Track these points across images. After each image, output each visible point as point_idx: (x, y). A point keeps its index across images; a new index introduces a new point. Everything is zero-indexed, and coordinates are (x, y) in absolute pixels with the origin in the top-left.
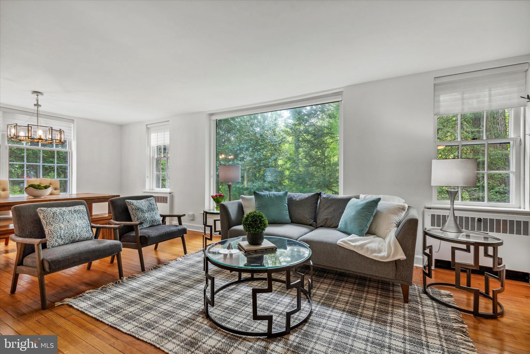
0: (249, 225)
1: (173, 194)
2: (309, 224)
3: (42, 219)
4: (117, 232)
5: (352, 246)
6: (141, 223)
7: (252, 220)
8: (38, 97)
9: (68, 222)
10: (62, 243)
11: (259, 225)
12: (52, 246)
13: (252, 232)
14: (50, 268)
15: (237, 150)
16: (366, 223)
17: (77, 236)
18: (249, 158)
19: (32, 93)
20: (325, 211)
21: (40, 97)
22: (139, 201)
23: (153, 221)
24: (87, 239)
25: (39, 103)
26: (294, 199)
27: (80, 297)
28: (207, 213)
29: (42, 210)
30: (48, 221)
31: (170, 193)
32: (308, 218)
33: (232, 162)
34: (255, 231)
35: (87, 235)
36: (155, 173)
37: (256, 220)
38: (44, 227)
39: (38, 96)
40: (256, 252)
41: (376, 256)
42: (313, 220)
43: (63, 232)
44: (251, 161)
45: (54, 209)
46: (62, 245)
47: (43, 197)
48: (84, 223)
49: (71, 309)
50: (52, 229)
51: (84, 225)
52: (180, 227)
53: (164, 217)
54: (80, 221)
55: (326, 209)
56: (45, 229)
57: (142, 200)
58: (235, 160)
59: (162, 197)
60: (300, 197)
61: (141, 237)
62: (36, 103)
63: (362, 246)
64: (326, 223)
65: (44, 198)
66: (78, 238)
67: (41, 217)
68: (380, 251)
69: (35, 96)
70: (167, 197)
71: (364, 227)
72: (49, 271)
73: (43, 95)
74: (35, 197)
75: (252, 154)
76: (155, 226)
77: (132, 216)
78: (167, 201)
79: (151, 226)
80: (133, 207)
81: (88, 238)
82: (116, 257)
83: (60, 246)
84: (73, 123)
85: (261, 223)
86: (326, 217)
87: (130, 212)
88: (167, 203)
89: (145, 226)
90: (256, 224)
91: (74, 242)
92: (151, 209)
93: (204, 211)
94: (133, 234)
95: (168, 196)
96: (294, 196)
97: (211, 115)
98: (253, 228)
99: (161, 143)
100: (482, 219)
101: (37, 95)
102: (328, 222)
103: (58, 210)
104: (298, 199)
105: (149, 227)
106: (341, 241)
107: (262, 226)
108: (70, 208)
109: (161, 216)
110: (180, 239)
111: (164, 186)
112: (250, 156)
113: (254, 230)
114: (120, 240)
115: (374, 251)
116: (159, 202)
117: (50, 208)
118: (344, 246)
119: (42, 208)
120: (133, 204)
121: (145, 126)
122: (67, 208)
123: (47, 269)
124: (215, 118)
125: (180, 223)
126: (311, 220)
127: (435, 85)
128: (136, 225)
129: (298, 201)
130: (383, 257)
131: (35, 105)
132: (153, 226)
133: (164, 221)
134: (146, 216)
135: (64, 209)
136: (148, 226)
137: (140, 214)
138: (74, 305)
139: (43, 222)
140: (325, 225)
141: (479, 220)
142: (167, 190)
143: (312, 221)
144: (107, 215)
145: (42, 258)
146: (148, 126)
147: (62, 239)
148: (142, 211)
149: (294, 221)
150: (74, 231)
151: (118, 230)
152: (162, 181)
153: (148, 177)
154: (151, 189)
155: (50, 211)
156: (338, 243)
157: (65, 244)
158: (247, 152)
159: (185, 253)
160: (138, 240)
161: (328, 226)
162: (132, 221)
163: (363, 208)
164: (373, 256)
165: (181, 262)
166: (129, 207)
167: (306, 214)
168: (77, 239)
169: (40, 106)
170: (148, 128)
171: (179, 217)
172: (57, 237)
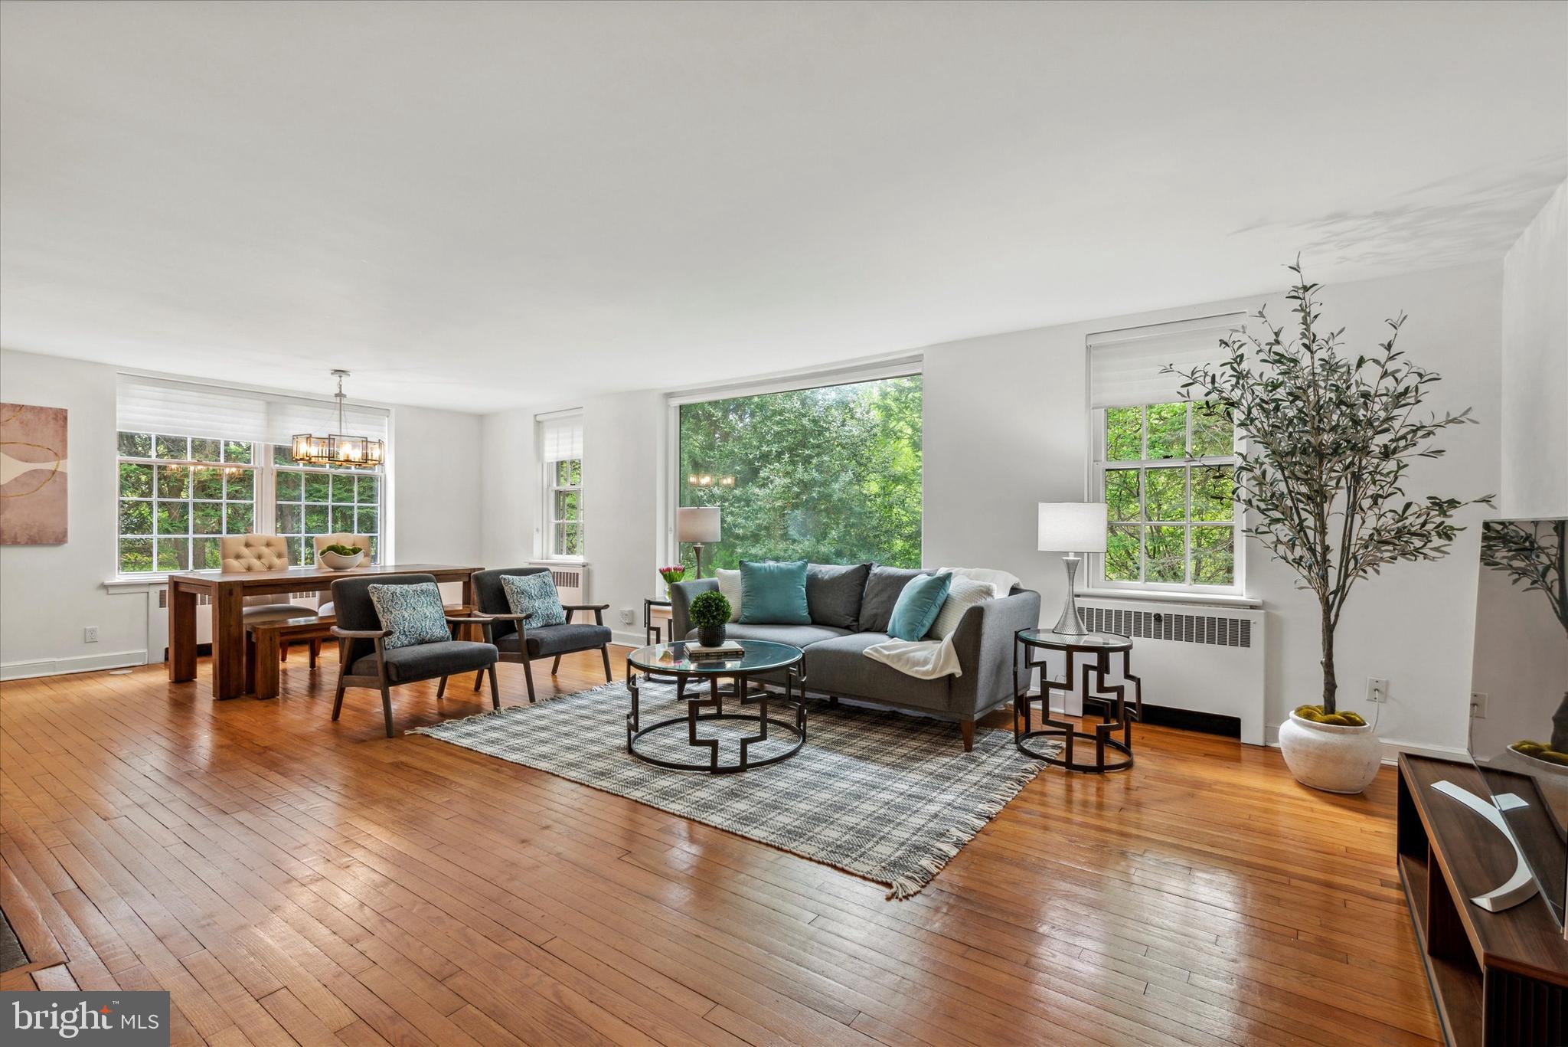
0: (697, 613)
1: (590, 567)
2: (843, 626)
3: (375, 603)
4: (488, 629)
5: (885, 656)
6: (529, 617)
7: (703, 604)
8: (341, 381)
9: (414, 608)
10: (406, 642)
11: (715, 613)
12: (393, 646)
13: (702, 624)
14: (398, 675)
15: (755, 459)
16: (922, 618)
17: (427, 633)
18: (780, 481)
19: (332, 374)
20: (874, 600)
21: (344, 378)
22: (524, 577)
23: (548, 617)
24: (441, 640)
25: (343, 392)
26: (820, 576)
27: (438, 726)
28: (650, 603)
29: (376, 588)
30: (385, 606)
31: (584, 566)
32: (842, 613)
33: (741, 489)
34: (708, 622)
35: (442, 634)
36: (554, 521)
37: (710, 606)
38: (380, 616)
39: (342, 378)
40: (708, 655)
41: (917, 672)
42: (852, 619)
43: (407, 624)
44: (788, 488)
45: (392, 587)
46: (407, 646)
47: (349, 570)
48: (437, 612)
49: (430, 739)
50: (393, 619)
51: (437, 616)
52: (598, 628)
53: (570, 610)
54: (431, 609)
55: (877, 595)
56: (381, 619)
57: (530, 576)
58: (750, 483)
59: (567, 573)
60: (832, 573)
61: (528, 641)
62: (338, 392)
63: (899, 657)
64: (874, 622)
65: (351, 572)
66: (429, 636)
67: (375, 599)
68: (925, 662)
69: (336, 377)
70: (577, 574)
71: (917, 624)
72: (396, 680)
73: (349, 375)
74: (337, 568)
75: (790, 468)
76: (552, 625)
77: (512, 606)
78: (577, 583)
79: (545, 626)
80: (514, 588)
81: (443, 637)
82: (486, 671)
83: (403, 646)
84: (388, 417)
85: (717, 609)
86: (875, 611)
87: (508, 598)
88: (577, 586)
89: (535, 625)
90: (709, 611)
91: (422, 643)
92: (546, 593)
93: (646, 600)
94: (515, 636)
95: (580, 571)
96: (821, 571)
97: (669, 395)
98: (705, 618)
99: (565, 455)
100: (1163, 615)
101: (340, 377)
102: (877, 622)
103: (399, 589)
104: (826, 577)
105: (542, 626)
106: (871, 649)
107: (719, 615)
108: (414, 587)
109: (565, 608)
110: (599, 652)
111: (571, 550)
112: (787, 474)
113: (706, 621)
114: (494, 644)
115: (917, 663)
116: (560, 585)
117: (386, 586)
118: (872, 655)
119: (375, 585)
120: (513, 583)
121: (532, 418)
122: (410, 586)
123: (394, 678)
124: (676, 402)
125: (599, 621)
126: (847, 617)
127: (1089, 348)
128: (520, 620)
129: (827, 581)
130: (926, 673)
131: (336, 395)
132: (548, 626)
133: (568, 618)
134: (537, 606)
135: (406, 587)
136: (539, 625)
137: (526, 602)
138: (431, 735)
139: (378, 607)
140: (872, 627)
141: (1158, 617)
142: (577, 559)
143: (849, 621)
144: (461, 608)
145: (385, 660)
146: (539, 418)
147: (406, 636)
148: (530, 597)
149: (817, 620)
150: (423, 625)
151: (490, 626)
152: (567, 538)
153: (537, 530)
154: (544, 557)
155: (387, 589)
156: (866, 652)
157: (410, 645)
158: (777, 464)
159: (609, 679)
160: (524, 646)
161: (878, 629)
162: (511, 613)
163: (919, 592)
164: (913, 672)
165: (600, 693)
166: (506, 588)
167: (837, 605)
168: (427, 639)
169: (345, 396)
170: (539, 422)
171: (598, 610)
172: (400, 632)
